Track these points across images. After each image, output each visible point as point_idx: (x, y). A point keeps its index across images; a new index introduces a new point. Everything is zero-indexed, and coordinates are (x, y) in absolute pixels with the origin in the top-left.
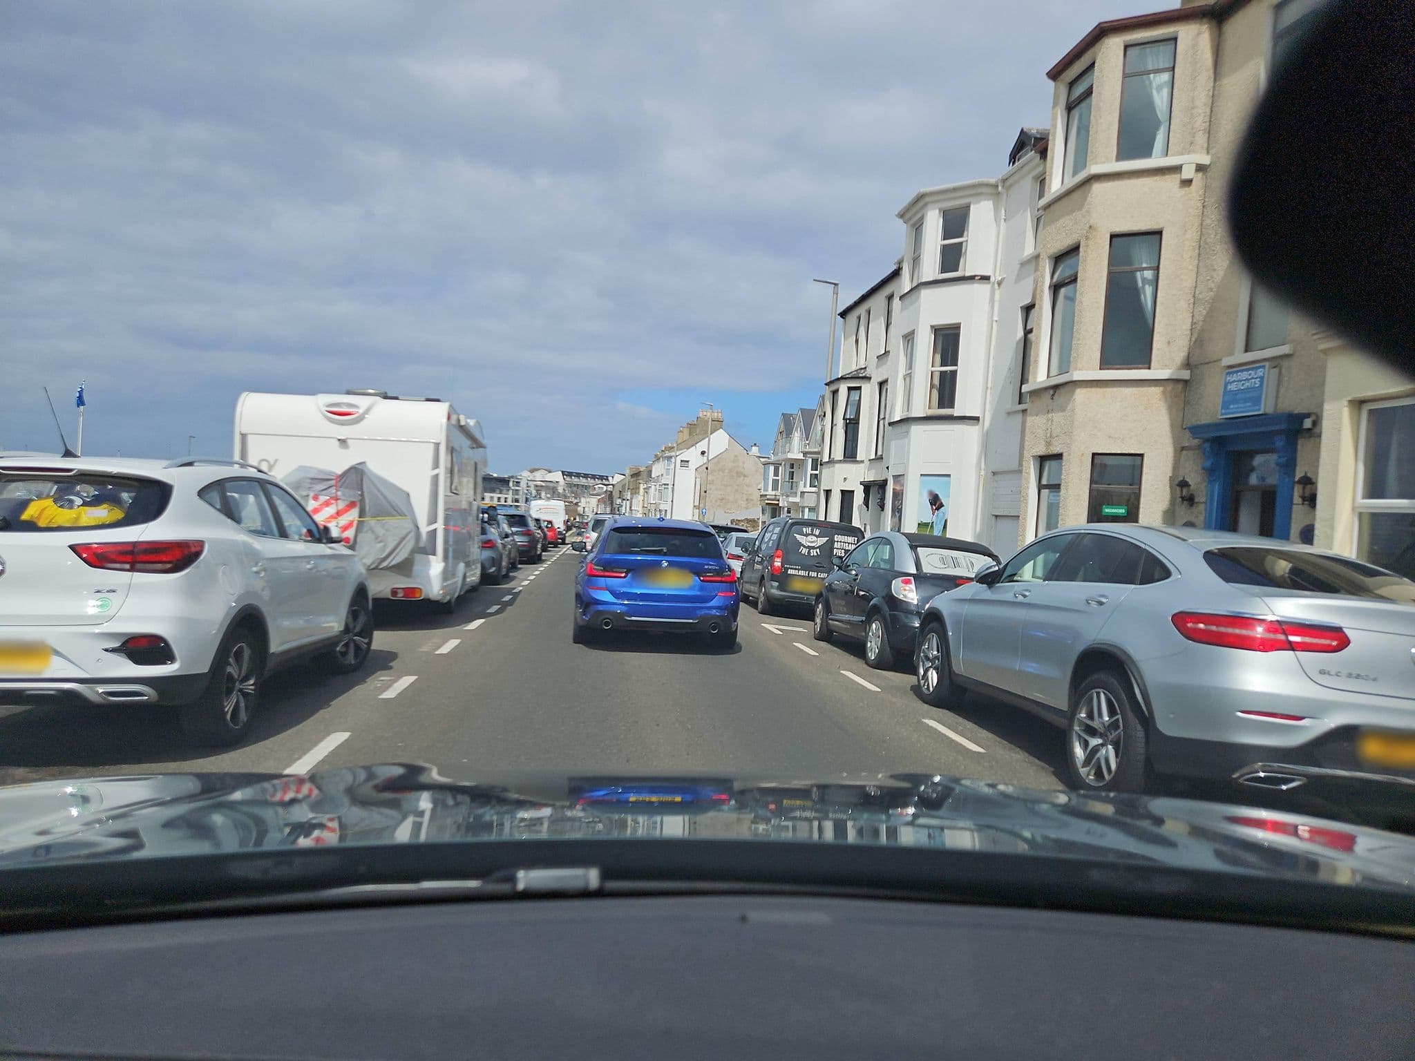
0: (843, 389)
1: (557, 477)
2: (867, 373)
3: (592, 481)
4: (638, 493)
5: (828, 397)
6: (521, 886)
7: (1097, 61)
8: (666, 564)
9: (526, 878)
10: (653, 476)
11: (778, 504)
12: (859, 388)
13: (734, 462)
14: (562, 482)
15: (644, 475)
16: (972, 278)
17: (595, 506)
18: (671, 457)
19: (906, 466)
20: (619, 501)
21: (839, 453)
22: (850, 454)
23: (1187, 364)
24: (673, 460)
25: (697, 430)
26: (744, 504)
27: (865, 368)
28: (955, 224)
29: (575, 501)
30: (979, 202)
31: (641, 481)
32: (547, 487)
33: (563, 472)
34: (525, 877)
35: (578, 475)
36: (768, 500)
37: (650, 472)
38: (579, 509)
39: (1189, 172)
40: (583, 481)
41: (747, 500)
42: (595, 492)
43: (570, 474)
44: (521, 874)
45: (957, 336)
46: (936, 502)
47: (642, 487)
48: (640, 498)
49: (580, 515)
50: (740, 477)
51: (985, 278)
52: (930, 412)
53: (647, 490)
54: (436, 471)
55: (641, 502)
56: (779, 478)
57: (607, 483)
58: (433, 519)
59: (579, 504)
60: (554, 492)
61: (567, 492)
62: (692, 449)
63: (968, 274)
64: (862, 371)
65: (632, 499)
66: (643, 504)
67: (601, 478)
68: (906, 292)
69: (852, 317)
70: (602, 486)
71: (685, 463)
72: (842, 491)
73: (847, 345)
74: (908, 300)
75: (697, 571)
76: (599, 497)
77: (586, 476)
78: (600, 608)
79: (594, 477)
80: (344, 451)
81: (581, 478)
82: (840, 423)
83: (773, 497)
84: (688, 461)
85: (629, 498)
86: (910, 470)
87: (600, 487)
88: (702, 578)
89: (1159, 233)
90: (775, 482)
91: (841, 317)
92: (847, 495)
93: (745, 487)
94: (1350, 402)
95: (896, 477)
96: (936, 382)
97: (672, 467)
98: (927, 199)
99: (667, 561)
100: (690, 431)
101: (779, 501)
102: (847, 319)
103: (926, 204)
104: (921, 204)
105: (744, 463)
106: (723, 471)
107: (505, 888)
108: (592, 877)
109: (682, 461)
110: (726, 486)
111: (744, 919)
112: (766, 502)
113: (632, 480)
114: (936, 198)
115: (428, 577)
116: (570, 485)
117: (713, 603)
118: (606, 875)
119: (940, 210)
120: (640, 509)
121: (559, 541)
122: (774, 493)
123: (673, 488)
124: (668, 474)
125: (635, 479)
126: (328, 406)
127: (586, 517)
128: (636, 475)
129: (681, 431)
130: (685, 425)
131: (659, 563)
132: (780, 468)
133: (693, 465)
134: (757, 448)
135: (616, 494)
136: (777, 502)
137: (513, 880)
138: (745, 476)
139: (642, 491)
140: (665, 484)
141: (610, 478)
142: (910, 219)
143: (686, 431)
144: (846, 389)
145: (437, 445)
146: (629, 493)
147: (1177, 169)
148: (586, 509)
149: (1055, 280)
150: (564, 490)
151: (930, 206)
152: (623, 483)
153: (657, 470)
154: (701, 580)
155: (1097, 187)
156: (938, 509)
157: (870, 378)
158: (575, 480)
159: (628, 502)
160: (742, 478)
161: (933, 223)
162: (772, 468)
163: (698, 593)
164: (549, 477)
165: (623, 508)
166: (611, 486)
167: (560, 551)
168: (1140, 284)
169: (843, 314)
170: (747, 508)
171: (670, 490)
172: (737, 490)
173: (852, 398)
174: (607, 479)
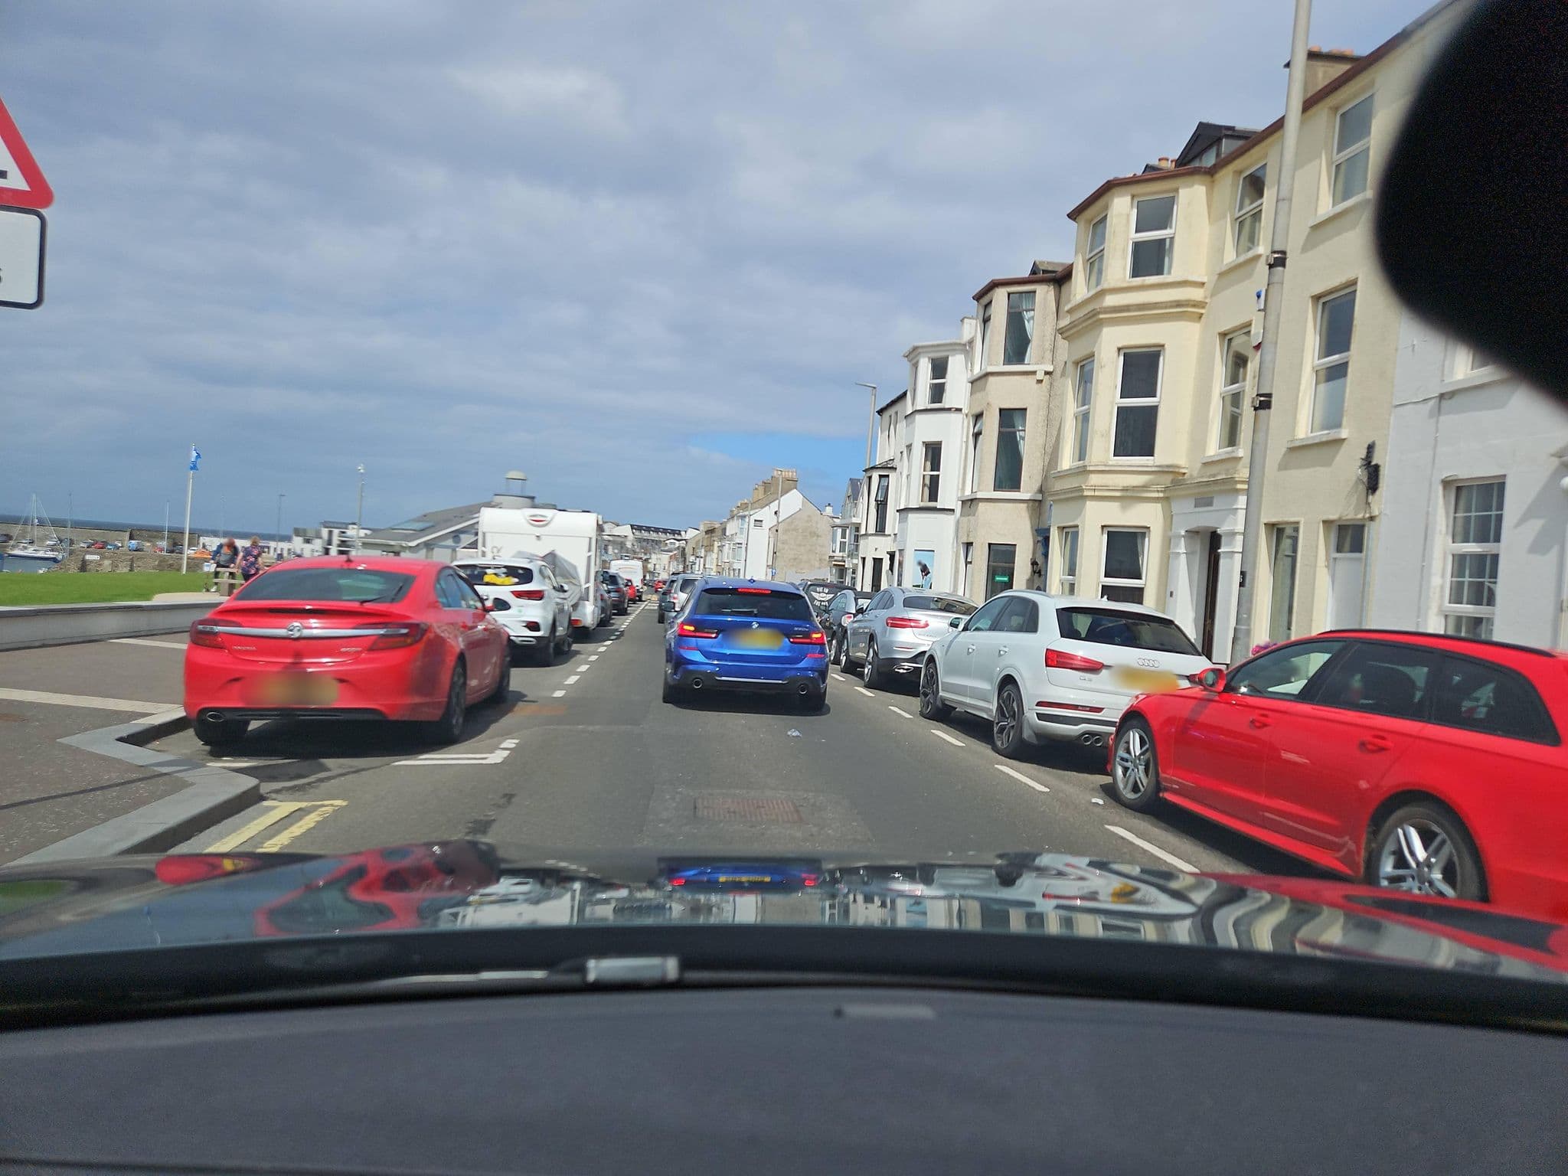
0: (875, 475)
1: (625, 530)
2: (894, 465)
3: (663, 536)
4: (713, 551)
5: (866, 480)
6: (591, 977)
7: (993, 301)
8: (757, 626)
9: (598, 968)
10: (727, 534)
11: (844, 566)
12: (888, 476)
13: (807, 521)
14: (631, 537)
15: (719, 533)
16: (949, 409)
17: (666, 563)
18: (745, 517)
19: (905, 544)
20: (692, 558)
21: (872, 530)
22: (881, 529)
23: (1041, 491)
24: (747, 520)
25: (771, 490)
26: (817, 564)
27: (893, 460)
28: (940, 369)
29: (645, 557)
30: (954, 355)
31: (715, 539)
32: (614, 543)
33: (631, 525)
34: (596, 967)
35: (648, 529)
36: (835, 561)
37: (724, 530)
38: (649, 566)
39: (1040, 376)
40: (653, 536)
41: (820, 560)
42: (666, 549)
43: (640, 528)
44: (592, 964)
45: (940, 449)
46: (925, 570)
47: (716, 544)
48: (715, 556)
49: (650, 572)
50: (813, 537)
51: (959, 410)
52: (922, 504)
53: (721, 548)
54: (590, 554)
55: (715, 560)
56: (847, 540)
57: (679, 538)
58: (587, 581)
59: (650, 561)
60: (622, 548)
61: (636, 547)
62: (765, 509)
63: (947, 407)
64: (891, 462)
65: (705, 556)
66: (718, 562)
67: (673, 532)
68: (909, 413)
69: (886, 415)
70: (675, 541)
71: (759, 522)
72: (874, 559)
73: (881, 438)
74: (909, 419)
75: (787, 632)
76: (671, 554)
77: (657, 530)
78: (691, 667)
79: (665, 531)
80: (538, 542)
81: (651, 532)
82: (873, 503)
83: (841, 558)
84: (761, 521)
85: (703, 555)
86: (907, 546)
87: (672, 542)
88: (791, 640)
89: (1025, 409)
90: (843, 544)
91: (879, 414)
92: (878, 562)
93: (818, 548)
94: (1058, 527)
95: (900, 551)
96: (927, 482)
97: (746, 526)
98: (920, 350)
99: (758, 622)
100: (765, 489)
101: (845, 562)
102: (884, 416)
103: (919, 353)
104: (915, 353)
105: (817, 523)
106: (796, 530)
107: (574, 979)
108: (670, 967)
109: (755, 520)
110: (800, 545)
111: (839, 1013)
112: (834, 563)
113: (707, 536)
114: (925, 350)
115: (585, 615)
116: (639, 540)
117: (801, 665)
118: (685, 965)
119: (929, 358)
120: (714, 567)
121: (637, 598)
122: (841, 554)
123: (746, 548)
124: (742, 533)
125: (709, 535)
126: (531, 516)
127: (657, 575)
128: (710, 531)
129: (756, 489)
130: (760, 483)
131: (749, 625)
132: (848, 531)
133: (766, 525)
134: (831, 508)
135: (688, 551)
136: (843, 564)
137: (582, 970)
138: (818, 536)
139: (716, 549)
140: (739, 544)
141: (683, 533)
142: (912, 360)
143: (761, 489)
144: (878, 477)
145: (590, 538)
146: (703, 550)
147: (1034, 373)
148: (657, 566)
149: (975, 431)
150: (633, 545)
151: (922, 355)
152: (697, 539)
153: (732, 528)
154: (791, 642)
155: (991, 379)
156: (926, 575)
157: (896, 469)
158: (645, 534)
159: (702, 560)
160: (815, 538)
161: (925, 367)
162: (840, 531)
163: (788, 655)
164: (618, 531)
165: (697, 566)
166: (684, 542)
167: (639, 607)
168: (1018, 439)
169: (880, 412)
170: (820, 568)
171: (744, 549)
172: (810, 550)
173: (882, 484)
174: (680, 534)
